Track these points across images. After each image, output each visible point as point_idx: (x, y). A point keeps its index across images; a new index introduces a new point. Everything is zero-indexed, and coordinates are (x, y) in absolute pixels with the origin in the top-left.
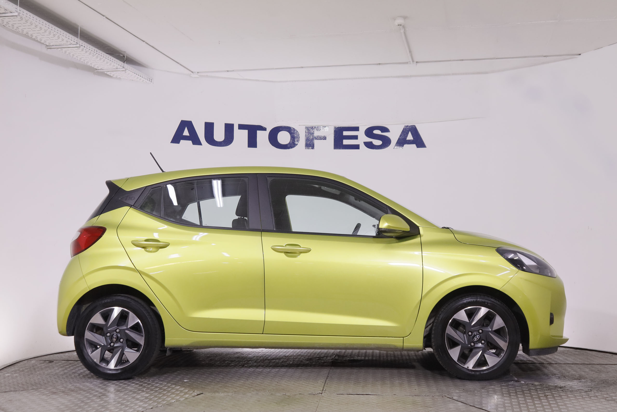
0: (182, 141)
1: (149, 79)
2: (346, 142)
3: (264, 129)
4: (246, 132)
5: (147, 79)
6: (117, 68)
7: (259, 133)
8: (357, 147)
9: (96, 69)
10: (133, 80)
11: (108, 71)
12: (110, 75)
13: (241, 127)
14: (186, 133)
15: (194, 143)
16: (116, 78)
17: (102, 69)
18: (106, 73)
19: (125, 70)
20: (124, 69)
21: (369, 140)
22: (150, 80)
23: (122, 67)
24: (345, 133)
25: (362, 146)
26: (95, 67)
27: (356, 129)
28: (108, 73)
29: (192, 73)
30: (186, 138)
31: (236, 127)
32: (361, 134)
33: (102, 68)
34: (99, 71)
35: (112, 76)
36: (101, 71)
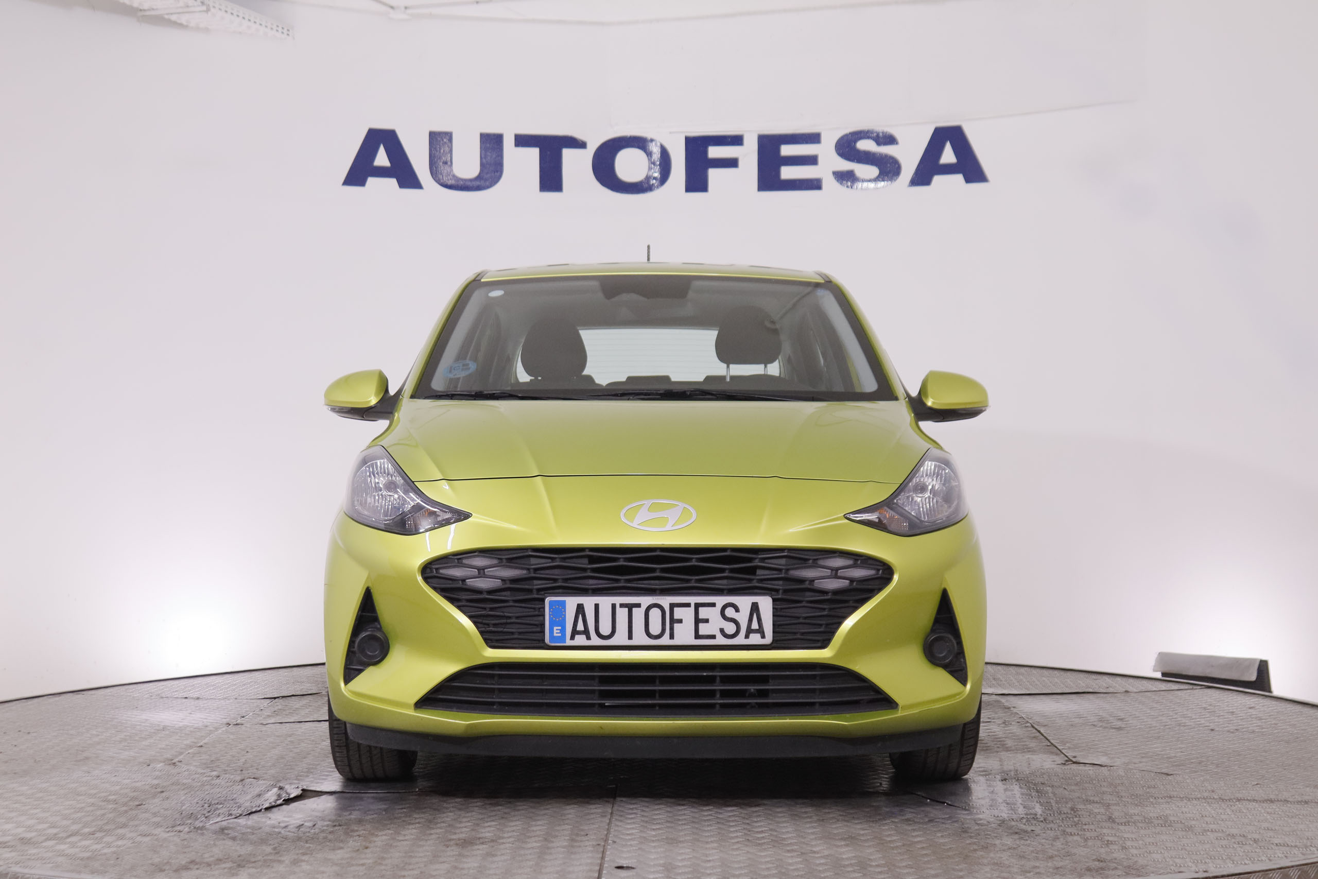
0: (371, 181)
1: (280, 29)
2: (787, 172)
3: (582, 145)
4: (533, 153)
5: (275, 27)
6: (188, 6)
7: (568, 155)
8: (814, 185)
9: (141, 10)
10: (240, 33)
11: (172, 14)
12: (179, 21)
13: (522, 141)
14: (382, 159)
15: (403, 184)
16: (197, 29)
17: (153, 9)
18: (166, 17)
19: (208, 10)
20: (204, 8)
21: (845, 165)
22: (285, 31)
23: (200, 4)
24: (787, 150)
25: (829, 182)
26: (136, 5)
27: (814, 138)
28: (174, 18)
29: (391, 11)
30: (382, 172)
31: (509, 143)
32: (826, 151)
33: (155, 7)
34: (148, 13)
35: (185, 23)
36: (152, 13)
